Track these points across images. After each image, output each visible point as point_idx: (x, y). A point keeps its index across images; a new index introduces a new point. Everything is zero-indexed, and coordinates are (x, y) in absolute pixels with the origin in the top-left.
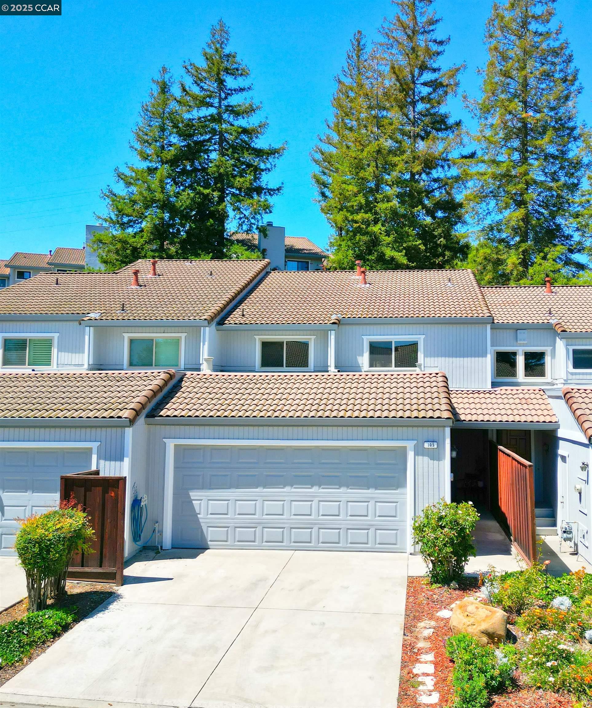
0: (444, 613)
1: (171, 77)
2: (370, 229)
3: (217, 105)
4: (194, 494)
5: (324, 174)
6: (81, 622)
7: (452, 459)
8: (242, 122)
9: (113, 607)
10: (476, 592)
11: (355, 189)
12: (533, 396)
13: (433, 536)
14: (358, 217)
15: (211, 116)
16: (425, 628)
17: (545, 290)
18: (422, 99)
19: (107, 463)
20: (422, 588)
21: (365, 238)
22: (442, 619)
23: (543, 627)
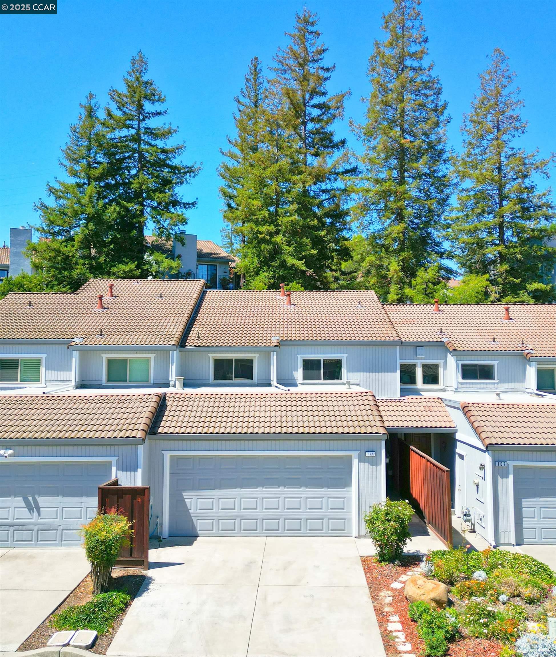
0: (396, 585)
1: (97, 102)
2: (273, 240)
3: (136, 126)
4: (186, 494)
5: (230, 187)
6: (135, 600)
7: (387, 464)
8: (160, 143)
9: (151, 586)
10: (414, 568)
11: (260, 204)
12: (433, 404)
13: (382, 527)
14: (263, 229)
15: (132, 136)
16: (386, 596)
17: (434, 308)
18: (312, 120)
19: (124, 473)
20: (374, 566)
21: (269, 247)
22: (396, 590)
23: (471, 595)
